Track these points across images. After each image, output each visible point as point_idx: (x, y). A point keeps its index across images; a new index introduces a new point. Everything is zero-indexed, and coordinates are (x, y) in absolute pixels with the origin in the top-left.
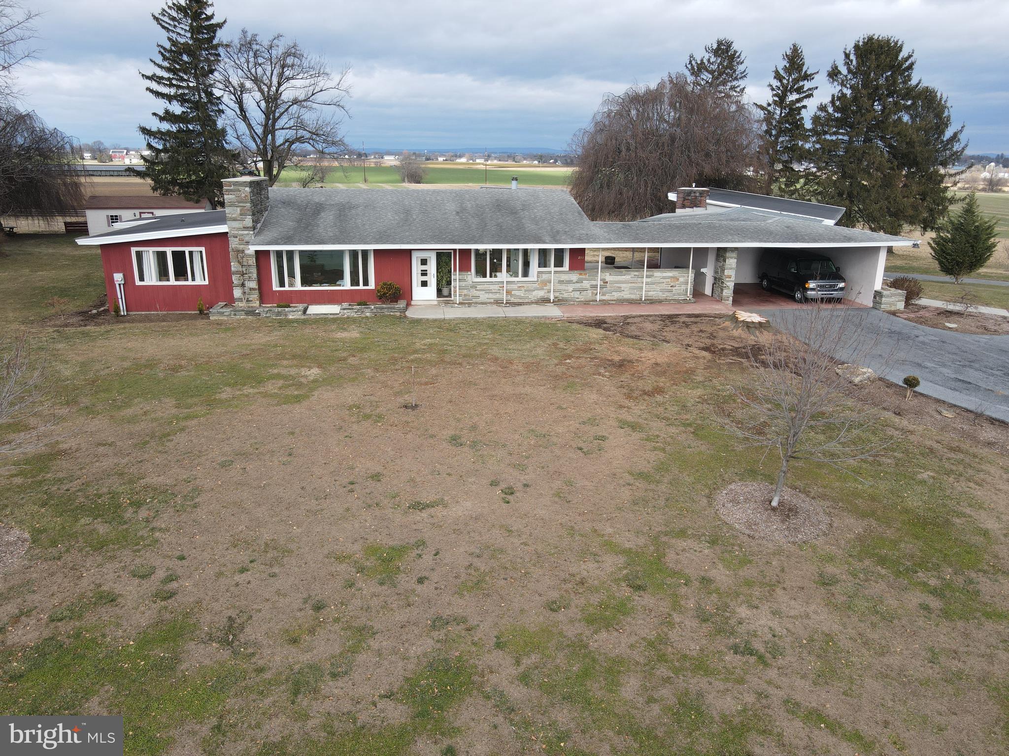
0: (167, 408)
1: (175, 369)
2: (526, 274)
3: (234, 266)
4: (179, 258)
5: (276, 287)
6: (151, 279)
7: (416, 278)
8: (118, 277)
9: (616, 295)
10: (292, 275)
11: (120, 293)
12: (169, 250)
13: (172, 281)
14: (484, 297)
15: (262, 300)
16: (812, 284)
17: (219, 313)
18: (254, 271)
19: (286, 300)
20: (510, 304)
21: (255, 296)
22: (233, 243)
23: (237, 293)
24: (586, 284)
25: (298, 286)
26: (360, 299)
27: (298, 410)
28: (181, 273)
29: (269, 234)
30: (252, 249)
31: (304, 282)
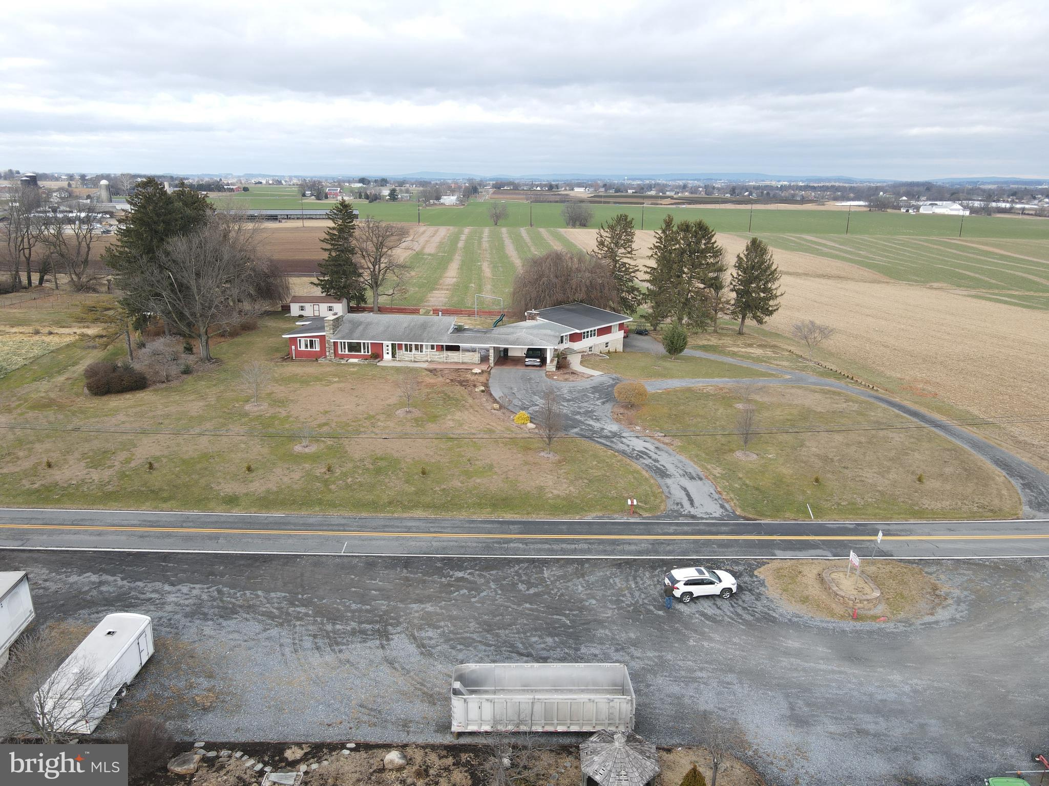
0: (297, 385)
1: (303, 376)
2: (421, 352)
3: (327, 345)
4: (311, 342)
5: (340, 352)
6: (303, 348)
7: (385, 351)
8: (293, 347)
9: (452, 361)
10: (345, 348)
11: (294, 352)
12: (308, 339)
13: (309, 349)
14: (407, 359)
15: (335, 356)
16: (527, 360)
17: (321, 360)
18: (333, 347)
19: (342, 357)
20: (415, 361)
21: (333, 355)
22: (327, 338)
23: (327, 354)
24: (442, 356)
25: (347, 352)
26: (365, 358)
27: (327, 388)
28: (311, 346)
29: (339, 335)
30: (332, 341)
31: (349, 351)
